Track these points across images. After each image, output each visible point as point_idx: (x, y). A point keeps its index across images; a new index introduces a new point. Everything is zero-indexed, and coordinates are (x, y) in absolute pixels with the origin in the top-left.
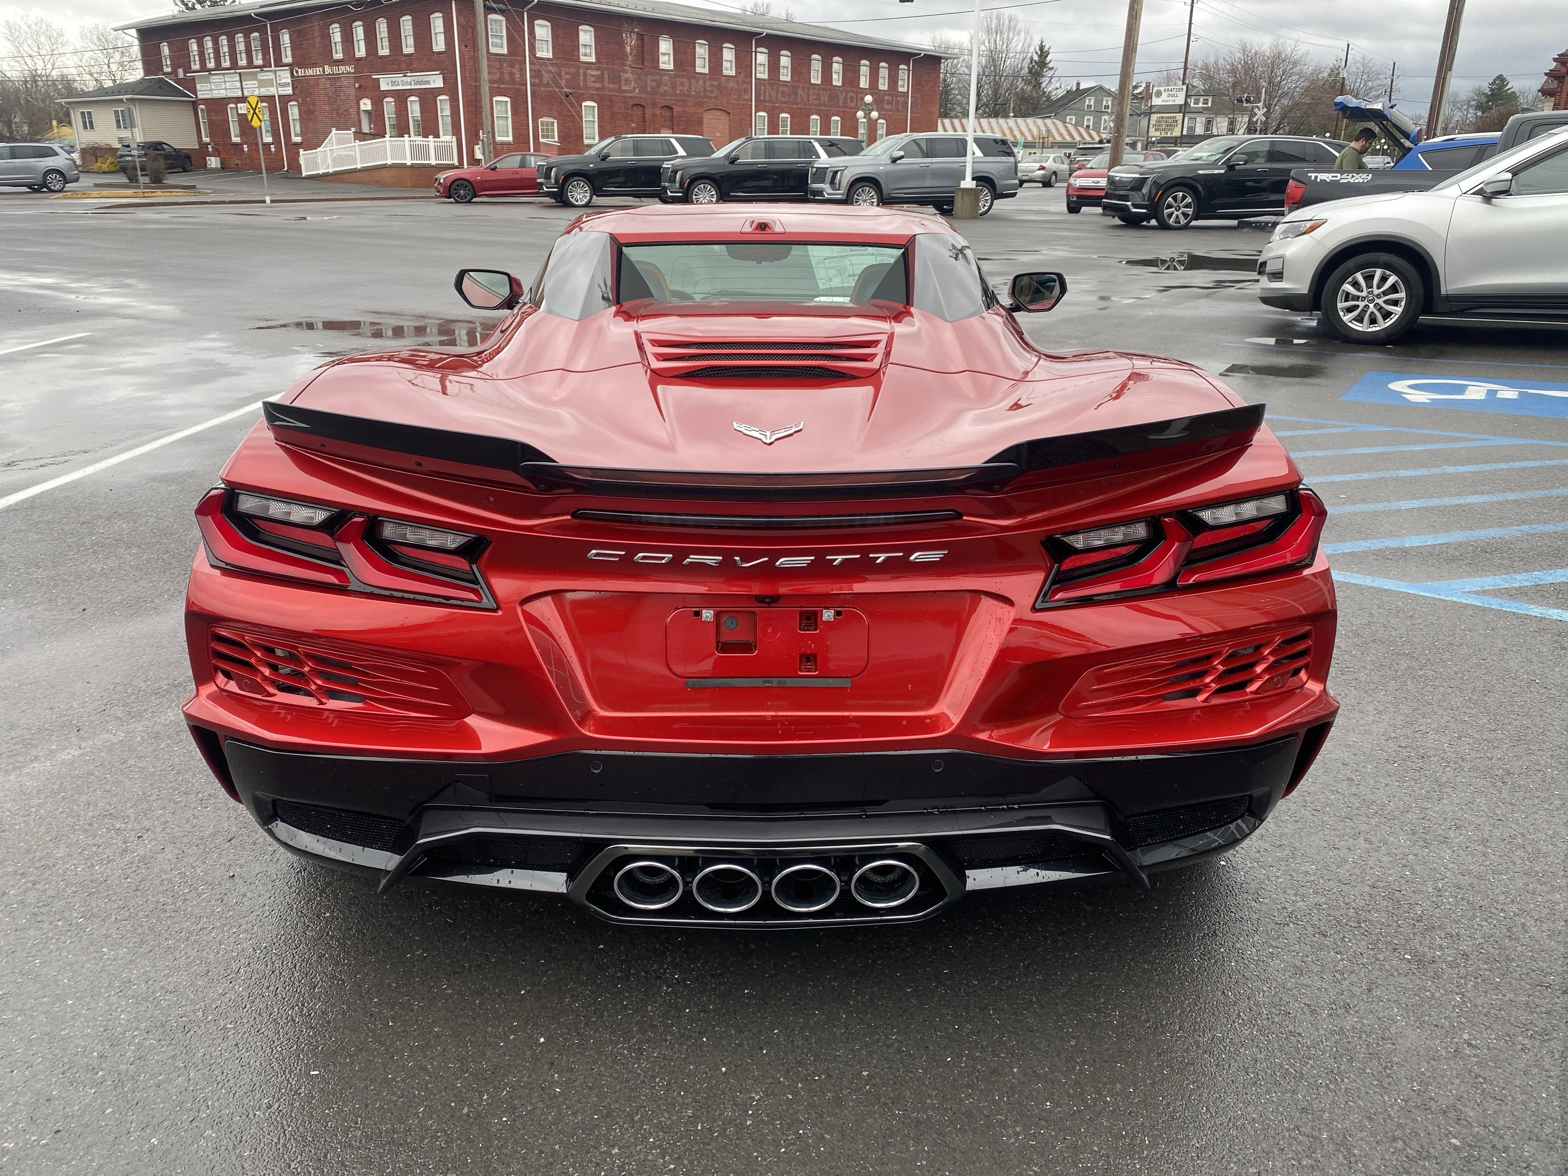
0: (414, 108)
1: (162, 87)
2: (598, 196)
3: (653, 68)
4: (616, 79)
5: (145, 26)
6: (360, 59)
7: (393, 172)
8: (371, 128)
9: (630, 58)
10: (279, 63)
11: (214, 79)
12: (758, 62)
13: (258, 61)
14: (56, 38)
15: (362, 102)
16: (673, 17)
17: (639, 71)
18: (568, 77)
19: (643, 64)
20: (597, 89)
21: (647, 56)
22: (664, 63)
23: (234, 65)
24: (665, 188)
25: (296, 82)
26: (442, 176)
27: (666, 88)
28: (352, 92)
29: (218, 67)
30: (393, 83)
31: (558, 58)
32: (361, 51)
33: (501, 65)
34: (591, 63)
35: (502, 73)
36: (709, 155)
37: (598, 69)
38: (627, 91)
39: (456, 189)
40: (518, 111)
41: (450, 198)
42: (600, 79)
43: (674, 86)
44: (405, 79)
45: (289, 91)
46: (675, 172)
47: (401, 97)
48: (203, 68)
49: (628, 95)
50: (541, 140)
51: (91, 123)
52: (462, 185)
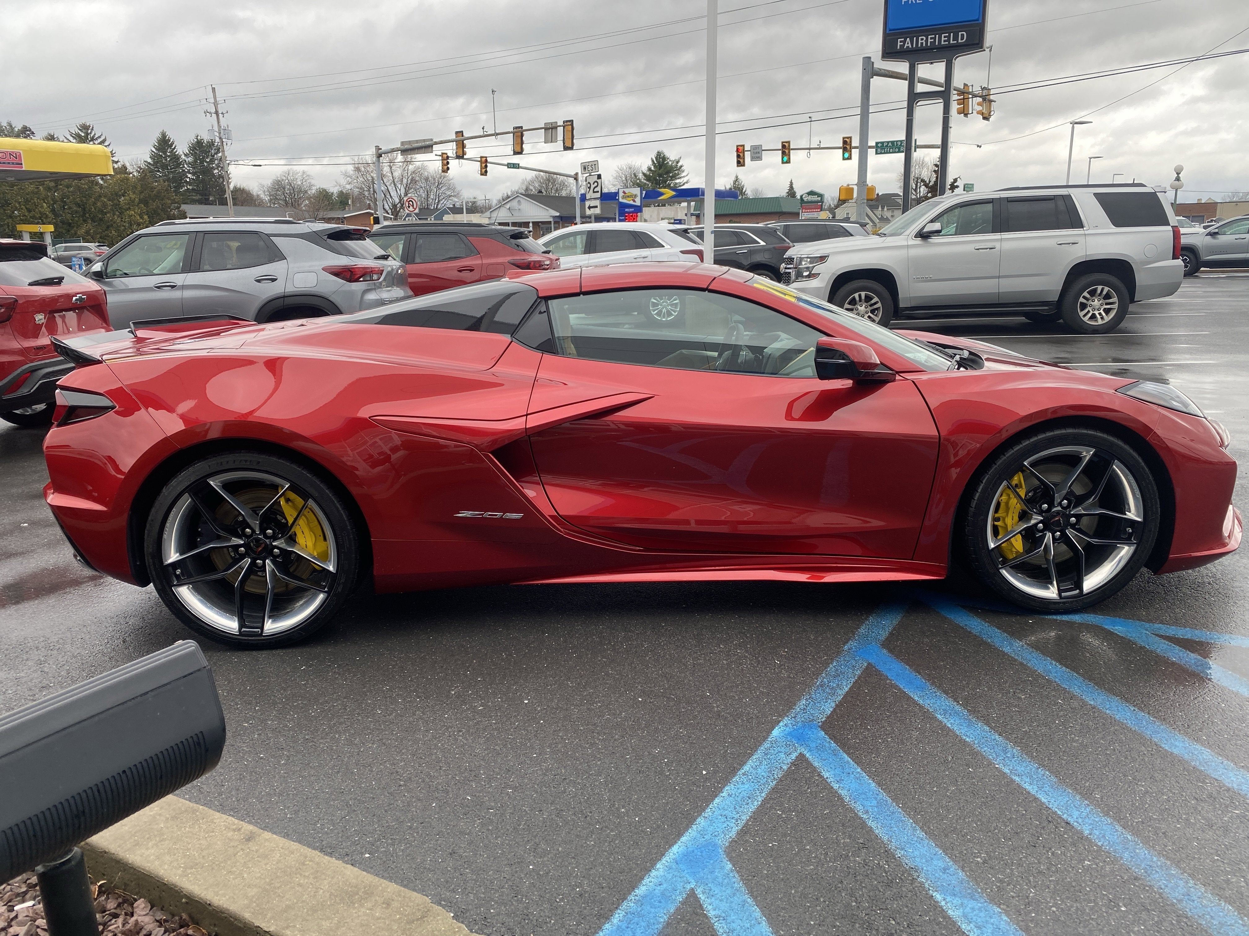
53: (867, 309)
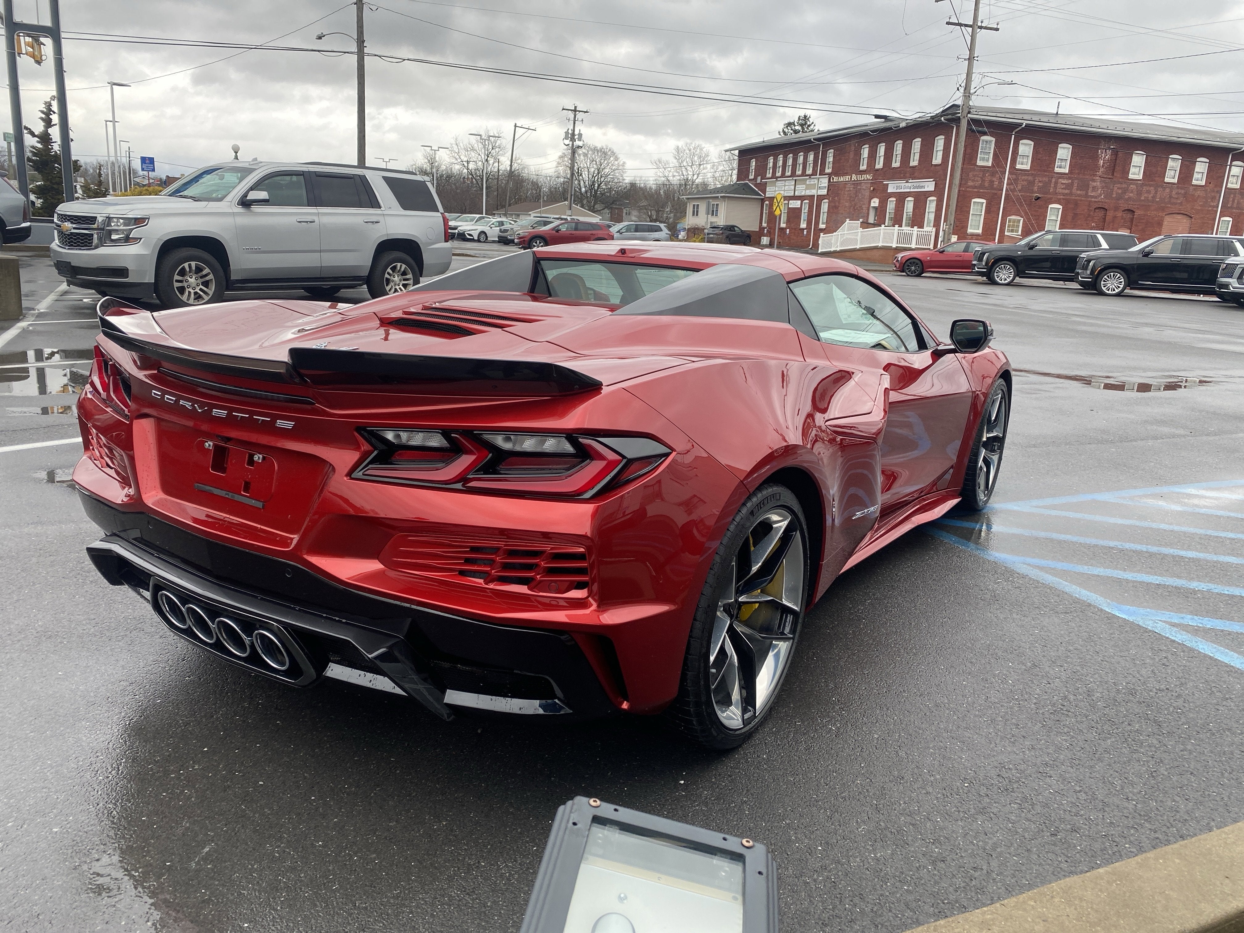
0: (909, 205)
1: (746, 189)
2: (1020, 277)
3: (1122, 178)
4: (1084, 186)
5: (743, 148)
6: (878, 170)
7: (881, 252)
8: (875, 220)
9: (1102, 170)
10: (822, 173)
11: (779, 184)
12: (1231, 174)
13: (809, 171)
14: (703, 159)
15: (872, 201)
16: (1150, 136)
17: (1107, 180)
18: (1040, 184)
19: (1113, 175)
20: (1064, 195)
21: (1117, 168)
22: (1134, 174)
23: (793, 174)
24: (1078, 274)
25: (831, 186)
26: (900, 256)
27: (1131, 195)
28: (867, 194)
29: (783, 175)
30: (897, 188)
31: (1035, 170)
32: (879, 165)
33: (984, 176)
34: (1065, 174)
35: (983, 181)
36: (1127, 249)
37: (1069, 178)
38: (1093, 197)
39: (908, 266)
40: (991, 210)
41: (903, 272)
42: (1069, 186)
43: (1139, 194)
44: (907, 184)
45: (824, 192)
46: (1089, 261)
47: (901, 198)
48: (774, 176)
49: (1093, 199)
50: (1006, 233)
51: (697, 212)
52: (914, 262)
53: (198, 281)
